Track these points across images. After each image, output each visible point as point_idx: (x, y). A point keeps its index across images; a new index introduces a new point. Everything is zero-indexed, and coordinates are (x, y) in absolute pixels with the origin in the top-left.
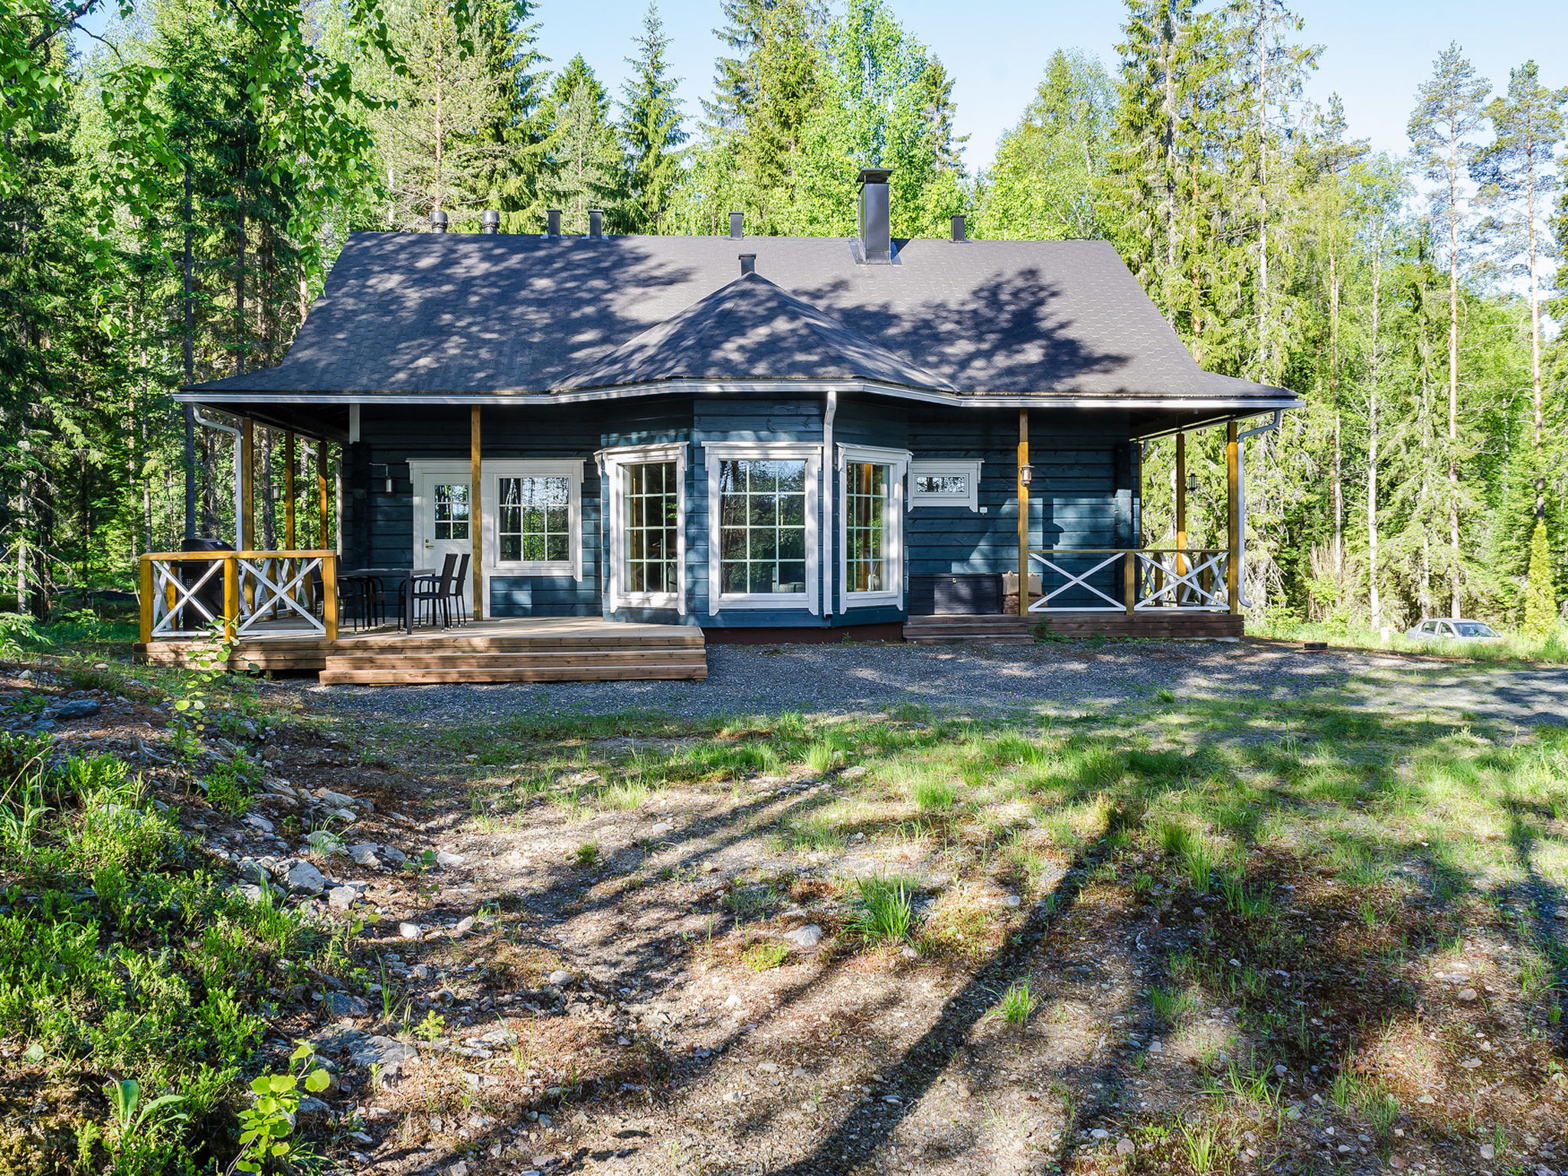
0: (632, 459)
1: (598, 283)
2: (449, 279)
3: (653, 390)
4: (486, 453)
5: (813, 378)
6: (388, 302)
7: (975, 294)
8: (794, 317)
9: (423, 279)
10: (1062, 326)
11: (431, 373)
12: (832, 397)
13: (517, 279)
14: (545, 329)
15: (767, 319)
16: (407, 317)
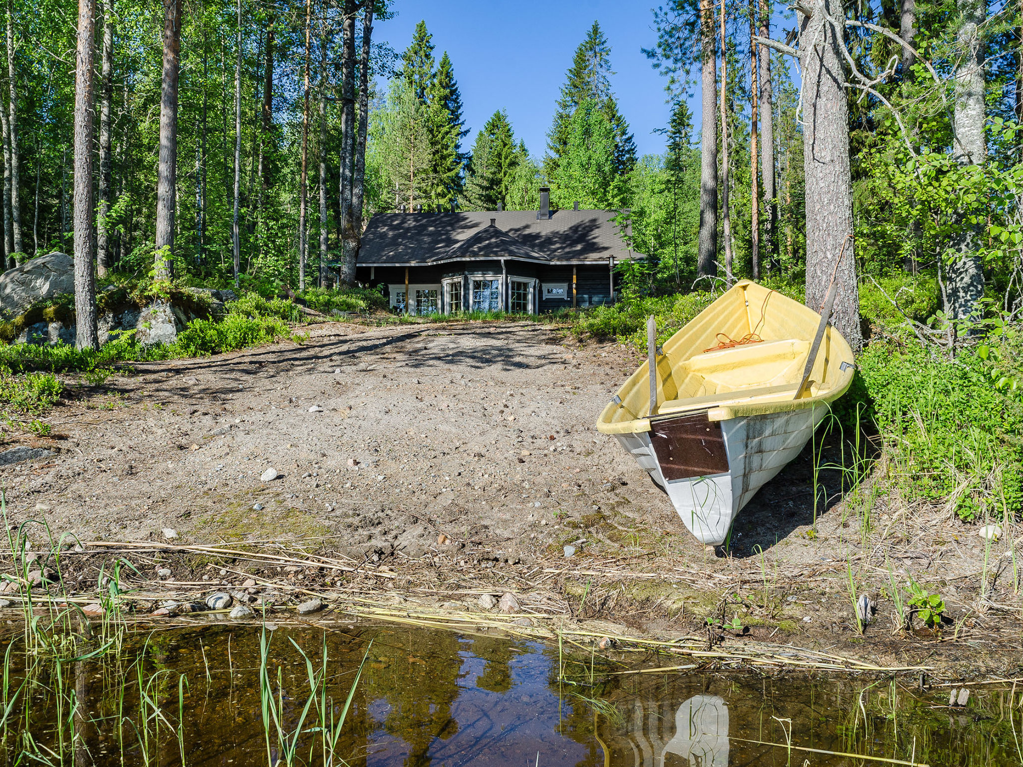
0: (449, 281)
1: (449, 228)
2: (402, 228)
3: (452, 260)
4: (410, 283)
5: (497, 256)
6: (383, 236)
7: (571, 228)
8: (497, 237)
9: (393, 228)
10: (594, 238)
11: (393, 256)
12: (502, 261)
13: (424, 227)
14: (429, 243)
15: (489, 239)
16: (387, 241)
